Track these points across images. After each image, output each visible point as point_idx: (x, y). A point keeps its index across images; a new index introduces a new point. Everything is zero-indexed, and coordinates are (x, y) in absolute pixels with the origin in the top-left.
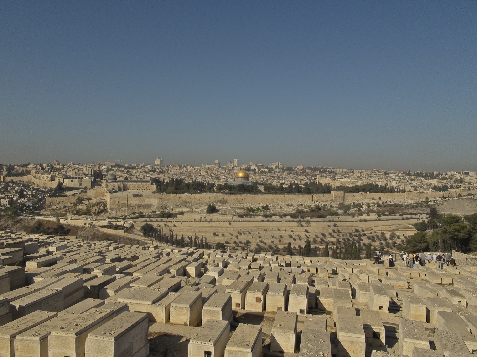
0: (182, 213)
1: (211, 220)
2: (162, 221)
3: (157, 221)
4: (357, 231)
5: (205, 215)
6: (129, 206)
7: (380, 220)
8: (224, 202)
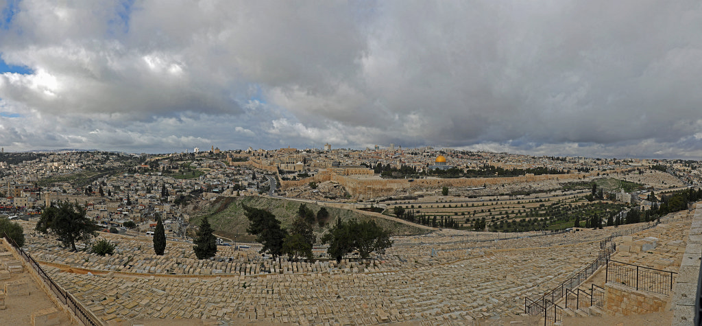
0: (422, 196)
1: (451, 201)
2: (409, 203)
3: (405, 203)
4: (554, 204)
5: (443, 197)
6: (374, 190)
7: (565, 195)
8: (451, 185)
